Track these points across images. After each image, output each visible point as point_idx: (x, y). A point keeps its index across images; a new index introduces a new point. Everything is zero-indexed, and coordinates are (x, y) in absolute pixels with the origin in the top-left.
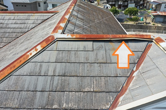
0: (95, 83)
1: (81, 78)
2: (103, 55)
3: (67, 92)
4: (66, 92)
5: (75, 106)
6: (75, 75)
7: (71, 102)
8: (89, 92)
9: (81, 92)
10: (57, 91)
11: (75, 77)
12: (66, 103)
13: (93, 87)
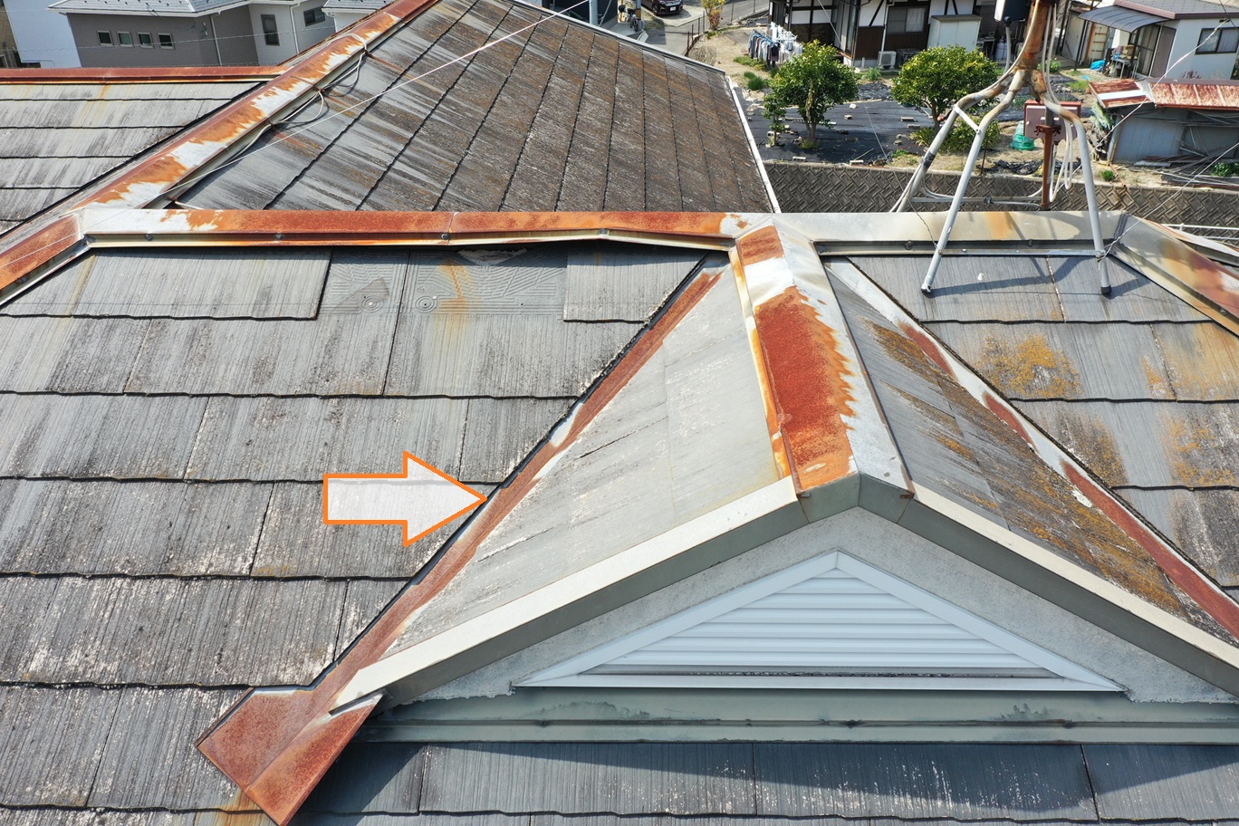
0: (272, 523)
1: (191, 490)
2: (373, 349)
3: (79, 581)
4: (68, 580)
5: (103, 665)
6: (155, 474)
7: (85, 644)
8: (219, 577)
9: (165, 582)
10: (15, 575)
11: (152, 485)
12: (53, 644)
13: (251, 549)
